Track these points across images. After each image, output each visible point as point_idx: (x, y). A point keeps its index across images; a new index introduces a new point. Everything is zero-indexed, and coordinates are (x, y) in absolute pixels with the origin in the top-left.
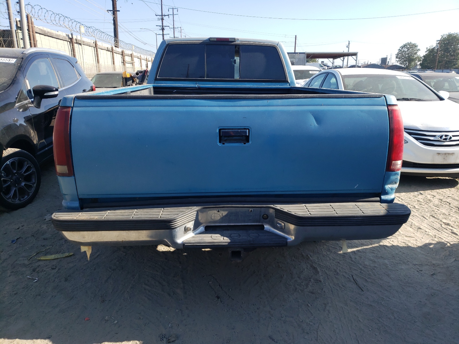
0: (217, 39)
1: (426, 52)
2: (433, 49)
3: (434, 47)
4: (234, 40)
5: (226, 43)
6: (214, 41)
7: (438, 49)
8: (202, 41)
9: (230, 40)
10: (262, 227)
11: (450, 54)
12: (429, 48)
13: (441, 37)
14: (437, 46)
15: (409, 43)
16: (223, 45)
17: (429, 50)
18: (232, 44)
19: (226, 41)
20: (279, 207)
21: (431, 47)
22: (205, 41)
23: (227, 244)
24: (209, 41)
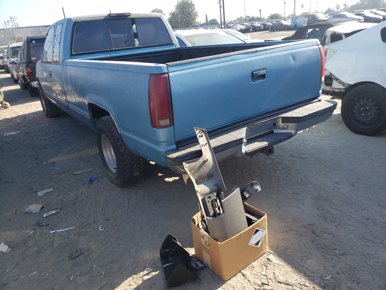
0: (116, 14)
1: (169, 15)
2: (174, 13)
3: (175, 12)
4: (129, 14)
5: (124, 17)
6: (114, 16)
7: (177, 12)
8: (103, 17)
9: (126, 15)
10: (273, 131)
11: (186, 16)
12: (171, 13)
13: (177, 3)
14: (176, 11)
15: (156, 9)
16: (121, 19)
17: (171, 14)
18: (129, 17)
19: (123, 16)
20: (284, 115)
21: (172, 11)
22: (106, 17)
23: (267, 145)
24: (109, 17)
